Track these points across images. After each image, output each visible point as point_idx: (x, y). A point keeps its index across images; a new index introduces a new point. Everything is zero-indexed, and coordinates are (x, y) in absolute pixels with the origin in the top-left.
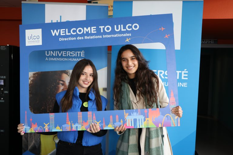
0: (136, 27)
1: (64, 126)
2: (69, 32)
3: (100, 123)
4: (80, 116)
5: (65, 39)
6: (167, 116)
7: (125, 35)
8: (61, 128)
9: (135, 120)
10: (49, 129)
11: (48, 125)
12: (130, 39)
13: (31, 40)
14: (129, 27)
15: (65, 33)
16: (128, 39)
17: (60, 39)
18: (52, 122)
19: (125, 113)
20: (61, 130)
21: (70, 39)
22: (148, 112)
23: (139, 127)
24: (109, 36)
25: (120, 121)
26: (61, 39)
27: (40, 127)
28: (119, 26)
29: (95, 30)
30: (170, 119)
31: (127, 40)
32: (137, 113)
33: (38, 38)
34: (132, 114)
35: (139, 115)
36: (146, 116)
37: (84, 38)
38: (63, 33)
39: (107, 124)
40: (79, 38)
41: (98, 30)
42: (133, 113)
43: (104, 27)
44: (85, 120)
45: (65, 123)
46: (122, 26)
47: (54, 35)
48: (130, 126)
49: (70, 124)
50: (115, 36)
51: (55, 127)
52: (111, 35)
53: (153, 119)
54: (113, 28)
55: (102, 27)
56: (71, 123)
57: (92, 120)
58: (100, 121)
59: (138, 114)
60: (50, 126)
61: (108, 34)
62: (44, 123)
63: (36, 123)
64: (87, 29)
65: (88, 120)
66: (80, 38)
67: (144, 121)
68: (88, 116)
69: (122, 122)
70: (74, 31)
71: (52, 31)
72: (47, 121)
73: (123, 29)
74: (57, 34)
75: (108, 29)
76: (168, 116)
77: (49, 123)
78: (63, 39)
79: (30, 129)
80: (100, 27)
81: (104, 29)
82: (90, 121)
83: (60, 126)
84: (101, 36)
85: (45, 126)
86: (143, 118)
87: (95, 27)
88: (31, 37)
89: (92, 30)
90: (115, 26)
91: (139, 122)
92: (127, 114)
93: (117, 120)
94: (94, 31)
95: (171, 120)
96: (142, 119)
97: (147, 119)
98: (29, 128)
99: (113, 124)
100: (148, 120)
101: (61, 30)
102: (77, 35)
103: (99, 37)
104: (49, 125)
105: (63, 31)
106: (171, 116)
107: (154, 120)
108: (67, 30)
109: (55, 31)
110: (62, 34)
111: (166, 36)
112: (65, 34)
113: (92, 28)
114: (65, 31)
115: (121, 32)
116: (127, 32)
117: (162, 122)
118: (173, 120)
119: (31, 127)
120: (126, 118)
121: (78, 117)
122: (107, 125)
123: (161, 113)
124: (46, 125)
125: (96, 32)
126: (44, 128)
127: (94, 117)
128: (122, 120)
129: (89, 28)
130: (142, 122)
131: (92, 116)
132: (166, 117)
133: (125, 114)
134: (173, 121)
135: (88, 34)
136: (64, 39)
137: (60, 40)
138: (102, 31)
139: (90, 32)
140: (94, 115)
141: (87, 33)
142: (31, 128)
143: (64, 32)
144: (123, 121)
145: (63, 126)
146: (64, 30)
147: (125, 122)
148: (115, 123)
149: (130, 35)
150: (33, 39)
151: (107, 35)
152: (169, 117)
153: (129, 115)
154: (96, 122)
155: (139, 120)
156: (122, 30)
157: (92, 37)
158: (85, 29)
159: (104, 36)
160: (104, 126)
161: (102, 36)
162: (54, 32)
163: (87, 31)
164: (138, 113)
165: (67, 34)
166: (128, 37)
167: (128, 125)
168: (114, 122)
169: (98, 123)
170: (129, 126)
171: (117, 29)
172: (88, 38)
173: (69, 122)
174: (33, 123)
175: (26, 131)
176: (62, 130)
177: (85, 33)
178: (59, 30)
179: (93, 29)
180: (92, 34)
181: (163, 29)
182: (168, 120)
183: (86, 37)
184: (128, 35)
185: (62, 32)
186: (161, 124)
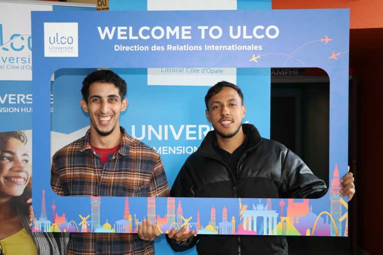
0: (272, 32)
1: (118, 222)
2: (135, 33)
3: (189, 222)
4: (152, 206)
5: (127, 48)
6: (324, 216)
7: (249, 48)
8: (112, 227)
9: (260, 220)
10: (89, 227)
11: (87, 220)
12: (259, 57)
13: (56, 45)
14: (260, 32)
15: (127, 35)
16: (255, 57)
17: (116, 46)
18: (96, 214)
19: (240, 204)
20: (113, 231)
21: (136, 48)
22: (286, 206)
23: (268, 232)
24: (217, 48)
25: (229, 220)
26: (117, 48)
27: (72, 223)
28: (239, 27)
29: (189, 33)
30: (329, 222)
31: (254, 59)
32: (265, 206)
33: (70, 41)
34: (254, 208)
35: (269, 209)
36: (282, 213)
37: (166, 48)
38: (122, 35)
39: (205, 224)
40: (155, 48)
41: (195, 33)
42: (256, 206)
43: (207, 27)
44: (161, 213)
45: (121, 217)
46: (245, 27)
47: (103, 37)
48: (250, 229)
49: (130, 220)
50: (230, 48)
51: (102, 224)
52: (221, 47)
53: (295, 220)
54: (226, 32)
55: (203, 28)
56: (133, 217)
57: (176, 214)
58: (191, 218)
59: (266, 208)
60: (92, 222)
61: (216, 42)
62: (80, 216)
63: (64, 215)
64: (173, 30)
65: (167, 214)
66: (158, 48)
67: (278, 223)
68: (168, 206)
69: (233, 221)
70: (145, 33)
71: (99, 29)
72: (87, 211)
73: (247, 35)
74: (111, 37)
75: (216, 32)
76: (325, 214)
77: (89, 216)
78: (122, 48)
79: (51, 225)
80: (199, 28)
81: (207, 31)
82: (170, 215)
83: (112, 224)
84: (200, 47)
85: (81, 220)
86: (276, 215)
87: (190, 28)
88: (56, 39)
89: (184, 33)
90: (231, 28)
91: (268, 224)
92: (245, 207)
93: (225, 216)
94: (186, 35)
95: (331, 223)
96: (273, 219)
97: (283, 219)
98: (49, 222)
99: (217, 224)
100: (285, 221)
101: (119, 28)
102: (152, 41)
103: (196, 48)
104: (89, 219)
105: (122, 30)
106: (331, 217)
107: (298, 222)
108: (131, 28)
109: (107, 29)
110: (119, 38)
111: (334, 56)
112: (126, 38)
113: (183, 28)
114: (127, 31)
115: (241, 41)
116: (255, 41)
117: (313, 225)
118: (334, 223)
119: (54, 222)
120: (242, 215)
121: (148, 206)
122: (204, 227)
123: (311, 209)
124: (84, 219)
125: (190, 38)
126: (80, 225)
127: (180, 209)
128: (233, 218)
129: (177, 29)
130: (273, 224)
131: (175, 206)
132: (321, 216)
133: (241, 208)
134: (335, 225)
135: (173, 40)
136: (124, 47)
137: (116, 50)
138: (203, 37)
139: (178, 37)
140: (180, 205)
141: (173, 37)
142: (53, 224)
143: (125, 33)
144: (235, 219)
145: (116, 222)
146: (125, 28)
147: (239, 222)
148: (219, 224)
149: (260, 48)
150: (60, 42)
151: (213, 46)
152: (327, 217)
153: (248, 209)
154: (182, 217)
155: (268, 219)
156: (245, 37)
157: (181, 48)
158: (169, 29)
159: (208, 48)
160: (197, 227)
161: (203, 48)
162: (103, 32)
163: (173, 35)
164: (267, 205)
165: (131, 37)
166: (256, 53)
167: (245, 229)
168: (219, 220)
169: (186, 221)
170: (247, 231)
171: (235, 33)
172: (174, 48)
173: (130, 216)
174: (57, 215)
175: (43, 228)
176: (116, 229)
177: (168, 37)
178: (114, 28)
179: (186, 30)
180: (181, 42)
181: (327, 40)
182: (325, 221)
183: (169, 47)
184: (256, 48)
185: (119, 33)
186: (311, 230)
